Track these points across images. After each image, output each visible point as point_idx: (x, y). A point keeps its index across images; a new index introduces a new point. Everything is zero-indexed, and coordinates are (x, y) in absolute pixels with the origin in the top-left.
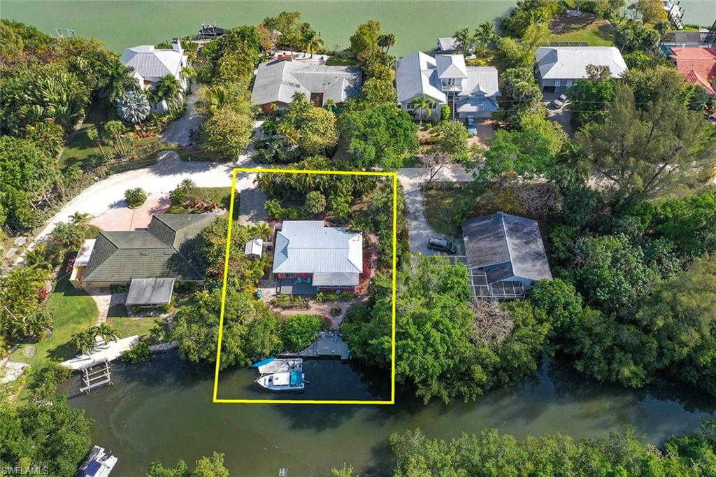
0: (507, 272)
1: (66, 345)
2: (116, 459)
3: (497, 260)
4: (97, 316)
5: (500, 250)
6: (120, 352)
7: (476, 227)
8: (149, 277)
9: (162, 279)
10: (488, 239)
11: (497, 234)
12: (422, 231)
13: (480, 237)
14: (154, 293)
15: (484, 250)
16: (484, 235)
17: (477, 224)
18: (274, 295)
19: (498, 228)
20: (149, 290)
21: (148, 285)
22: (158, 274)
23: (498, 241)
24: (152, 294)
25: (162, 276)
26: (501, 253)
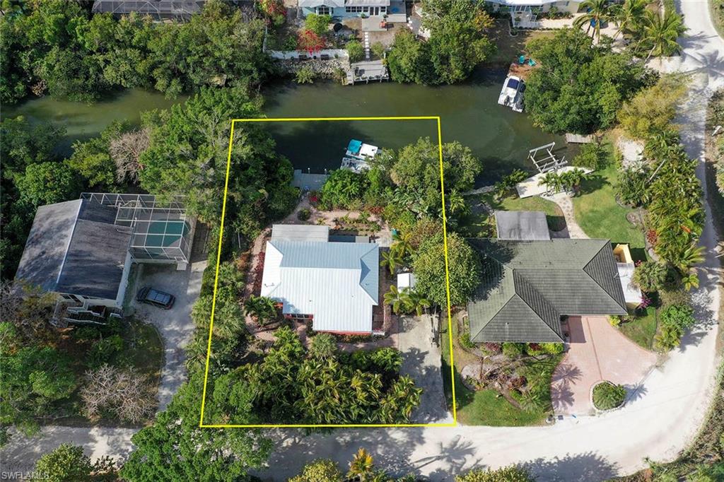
0: (89, 208)
1: (594, 190)
2: (499, 102)
3: (94, 226)
4: (576, 218)
5: (84, 238)
6: (533, 180)
7: (101, 283)
8: (530, 241)
9: (513, 239)
10: (92, 258)
11: (76, 261)
12: (177, 329)
13: (102, 265)
14: (517, 223)
15: (104, 245)
16: (95, 267)
17: (96, 286)
18: (378, 237)
19: (71, 270)
20: (524, 226)
21: (528, 232)
22: (520, 246)
23: (81, 251)
24: (519, 222)
25: (515, 243)
26: (84, 233)
